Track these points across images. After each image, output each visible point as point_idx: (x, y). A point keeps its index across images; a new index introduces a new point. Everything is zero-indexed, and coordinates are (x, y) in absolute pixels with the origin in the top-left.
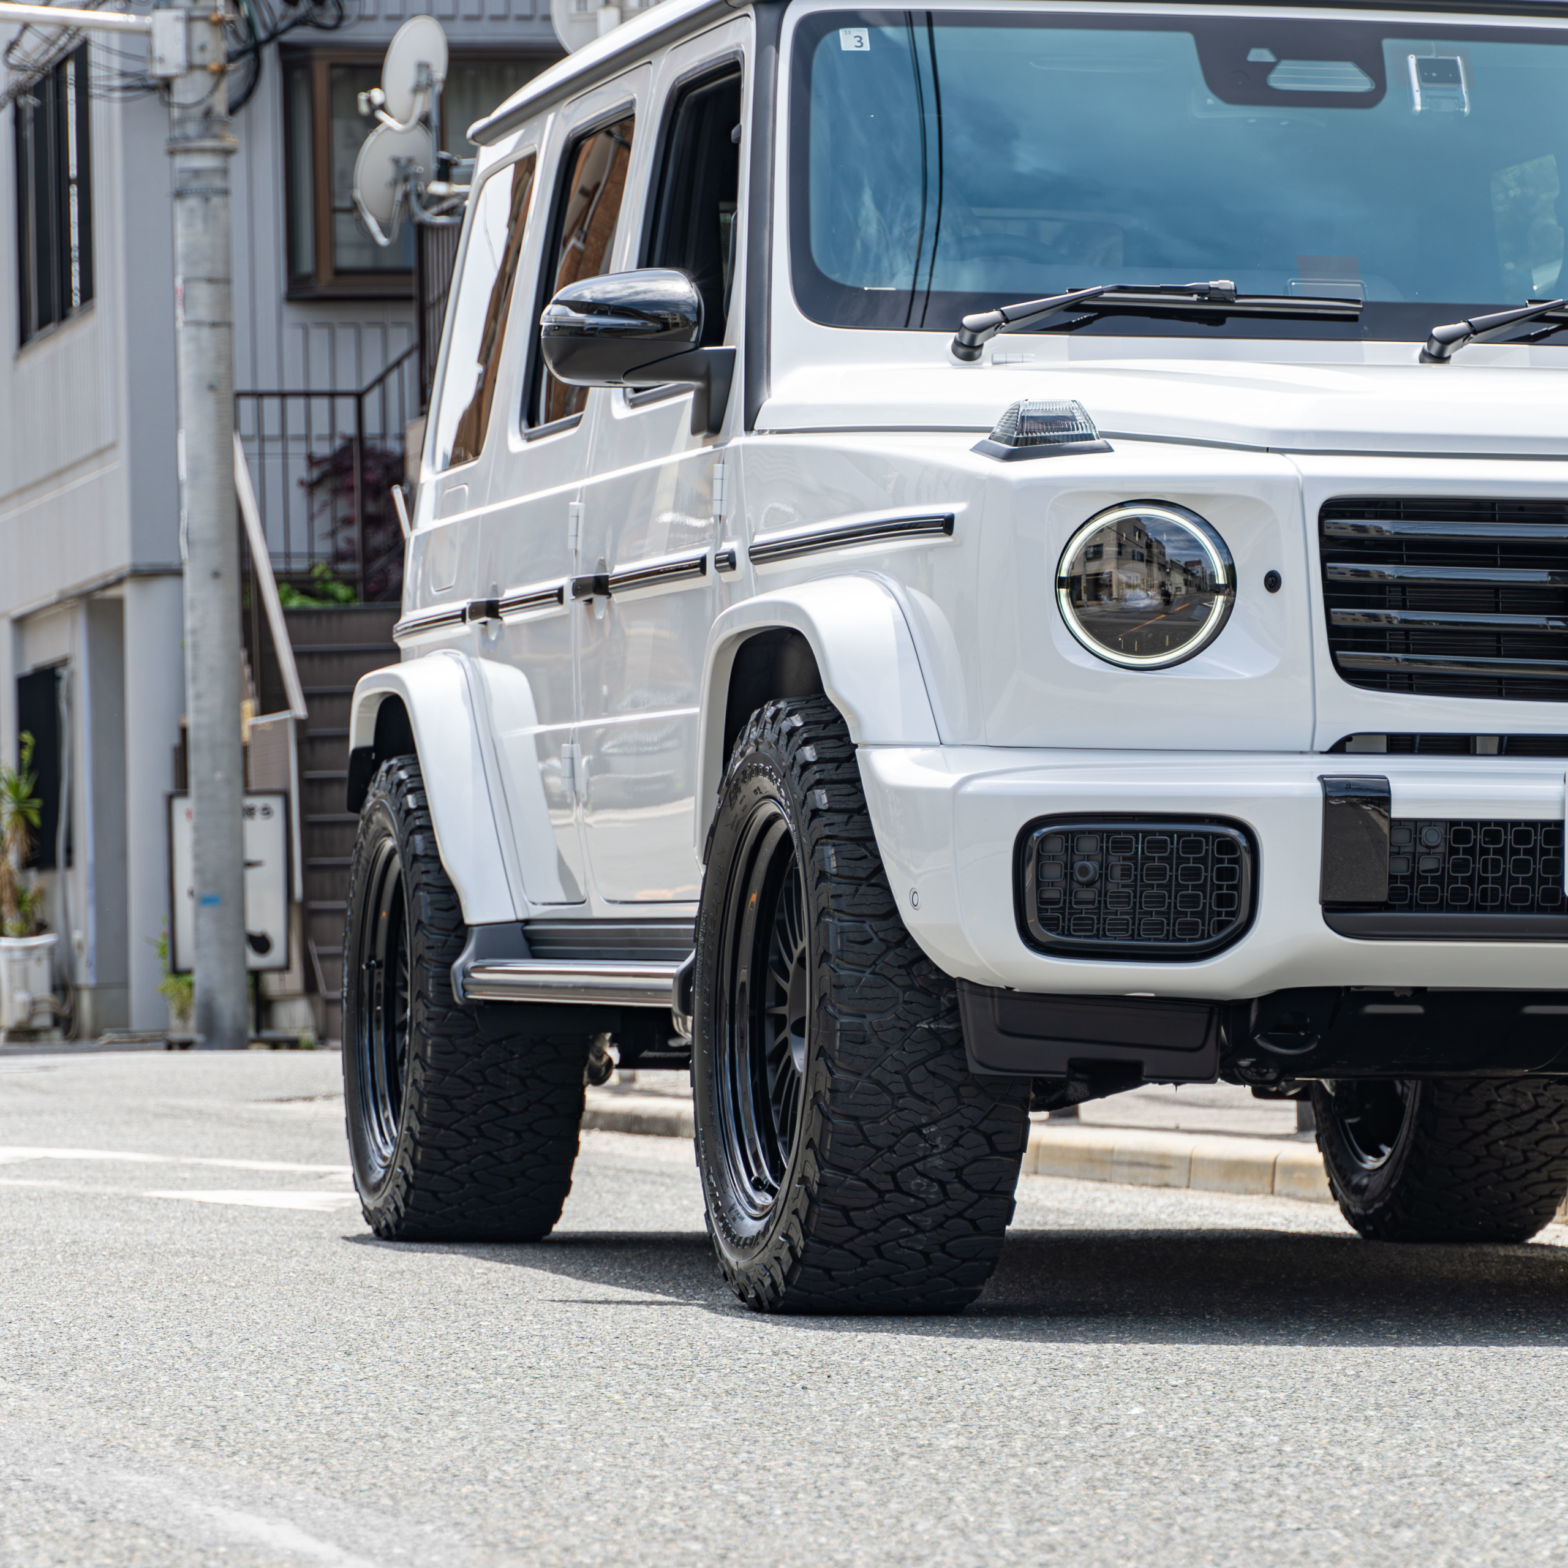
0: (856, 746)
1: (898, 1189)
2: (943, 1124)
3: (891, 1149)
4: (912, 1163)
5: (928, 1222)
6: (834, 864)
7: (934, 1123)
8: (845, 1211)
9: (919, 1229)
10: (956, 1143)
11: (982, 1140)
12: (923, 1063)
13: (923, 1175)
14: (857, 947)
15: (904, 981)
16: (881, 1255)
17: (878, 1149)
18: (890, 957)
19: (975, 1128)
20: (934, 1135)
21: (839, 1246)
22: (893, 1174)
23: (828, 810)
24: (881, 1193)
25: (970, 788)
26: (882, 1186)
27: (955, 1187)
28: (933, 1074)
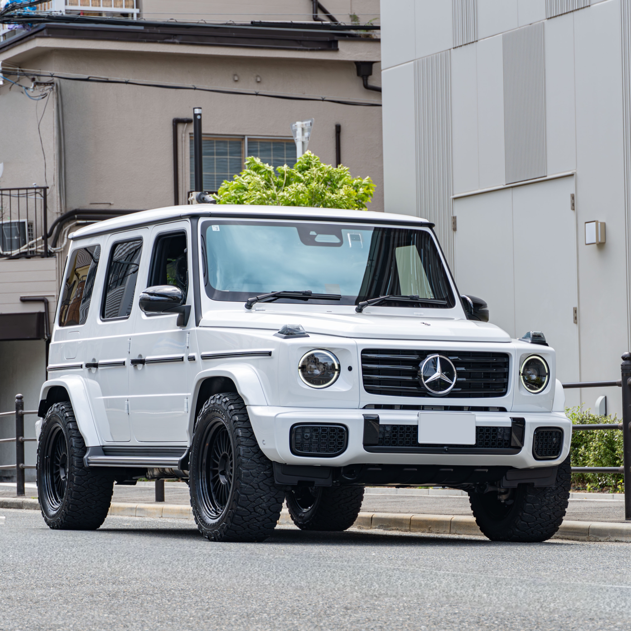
0: (246, 406)
1: (255, 511)
2: (266, 496)
3: (254, 502)
4: (258, 505)
5: (261, 519)
6: (241, 434)
7: (264, 495)
8: (242, 516)
9: (259, 521)
10: (269, 501)
11: (274, 499)
12: (262, 481)
13: (261, 508)
14: (247, 454)
15: (258, 462)
16: (249, 527)
17: (251, 502)
18: (255, 456)
19: (273, 497)
20: (264, 498)
21: (239, 525)
22: (254, 508)
23: (239, 421)
24: (251, 512)
25: (280, 416)
26: (251, 511)
27: (268, 511)
28: (264, 484)
